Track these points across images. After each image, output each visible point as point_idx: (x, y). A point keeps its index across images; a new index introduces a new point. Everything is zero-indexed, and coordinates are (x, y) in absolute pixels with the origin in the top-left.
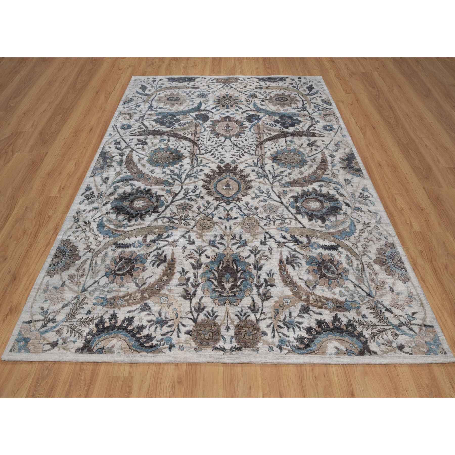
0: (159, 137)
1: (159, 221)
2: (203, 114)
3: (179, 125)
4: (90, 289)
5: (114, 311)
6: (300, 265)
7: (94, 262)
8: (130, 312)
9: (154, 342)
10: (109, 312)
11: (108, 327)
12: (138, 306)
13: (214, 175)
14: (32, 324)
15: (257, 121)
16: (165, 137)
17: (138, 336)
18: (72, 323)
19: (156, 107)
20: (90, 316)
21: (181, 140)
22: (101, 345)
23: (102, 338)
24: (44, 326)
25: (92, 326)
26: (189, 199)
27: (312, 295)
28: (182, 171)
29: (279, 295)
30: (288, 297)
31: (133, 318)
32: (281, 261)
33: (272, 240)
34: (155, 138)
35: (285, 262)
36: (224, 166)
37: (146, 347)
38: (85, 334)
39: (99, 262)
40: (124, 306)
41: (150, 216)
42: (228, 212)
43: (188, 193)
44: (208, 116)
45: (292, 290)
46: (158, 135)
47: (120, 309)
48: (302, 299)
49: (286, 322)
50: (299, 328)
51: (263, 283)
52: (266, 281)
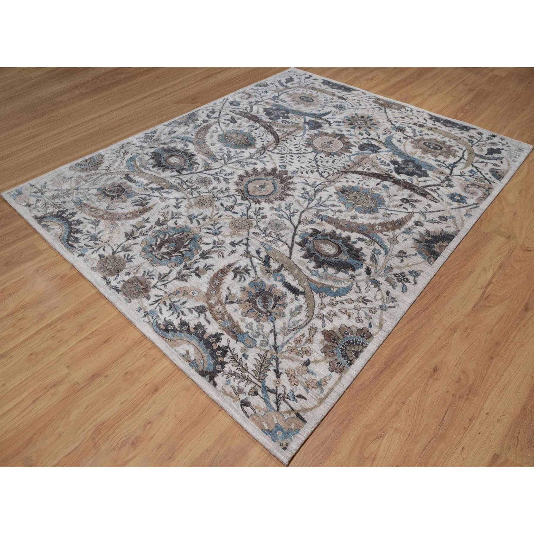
0: (252, 122)
1: (174, 179)
2: (319, 122)
3: (283, 121)
4: (80, 191)
5: (77, 211)
6: (243, 279)
7: (101, 177)
8: (84, 218)
9: (76, 245)
10: (74, 210)
11: (63, 217)
12: (93, 219)
13: (261, 172)
14: (31, 187)
15: (370, 152)
16: (257, 125)
17: (72, 234)
18: (49, 201)
19: (281, 99)
20: (63, 204)
21: (269, 133)
22: (47, 223)
23: (54, 220)
24: (36, 193)
25: (57, 210)
26: (215, 178)
27: (221, 305)
28: (237, 156)
29: (195, 285)
30: (199, 291)
31: (82, 223)
32: (230, 265)
33: (245, 247)
34: (247, 122)
35: (233, 269)
36: (279, 172)
37: (68, 244)
38: (48, 211)
39: (103, 179)
40: (86, 213)
41: (172, 172)
42: (235, 204)
43: (220, 173)
44: (322, 126)
45: (209, 290)
46: (253, 120)
47: (82, 213)
48: (210, 302)
49: (173, 304)
50: (178, 316)
51: (193, 268)
52: (198, 268)
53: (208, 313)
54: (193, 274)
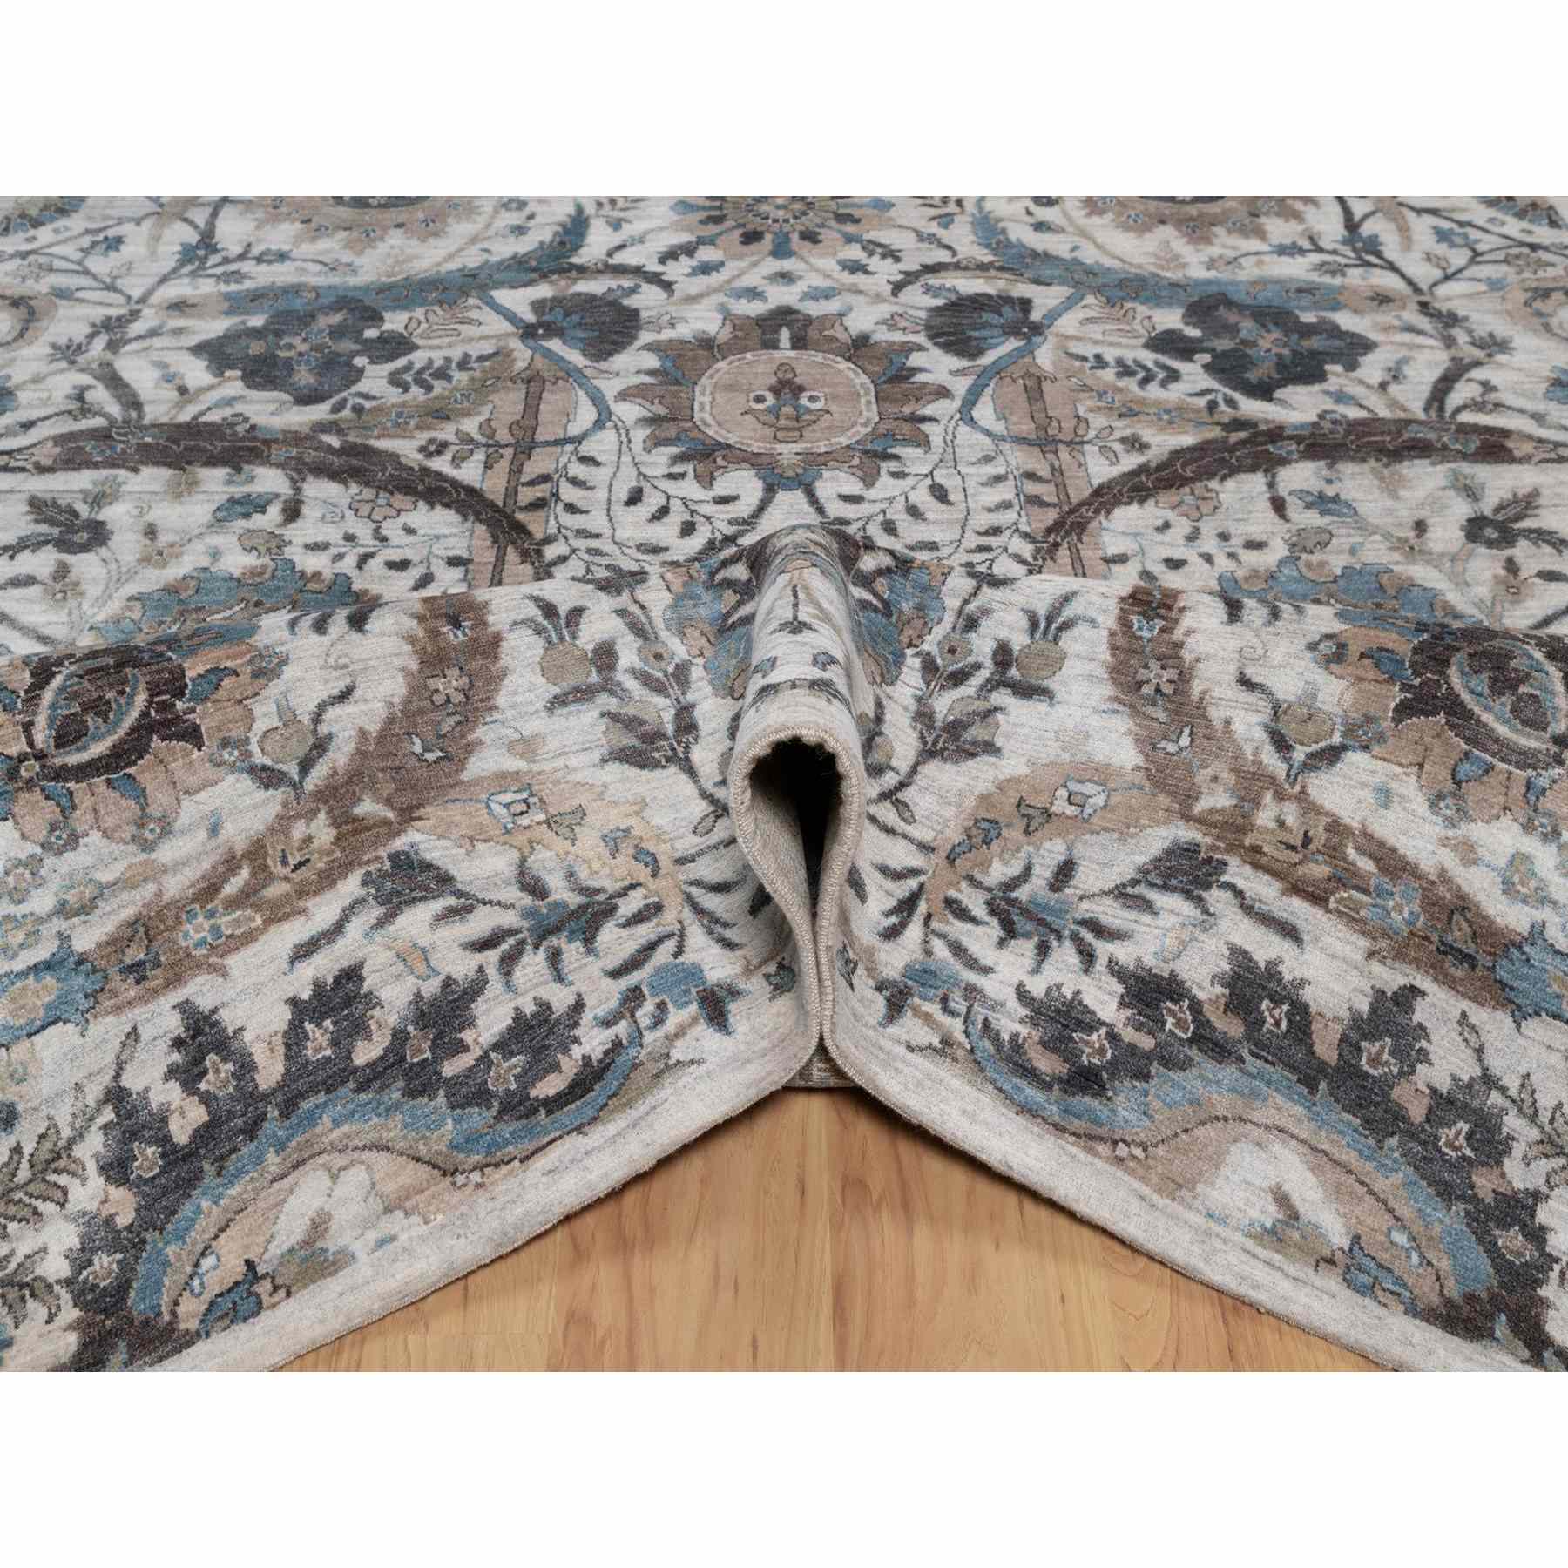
27: (1280, 796)
29: (1050, 752)
30: (1103, 775)
45: (1148, 744)
48: (1198, 808)
49: (1012, 902)
50: (1088, 957)
51: (977, 666)
52: (1003, 655)
53: (1238, 872)
54: (1002, 697)
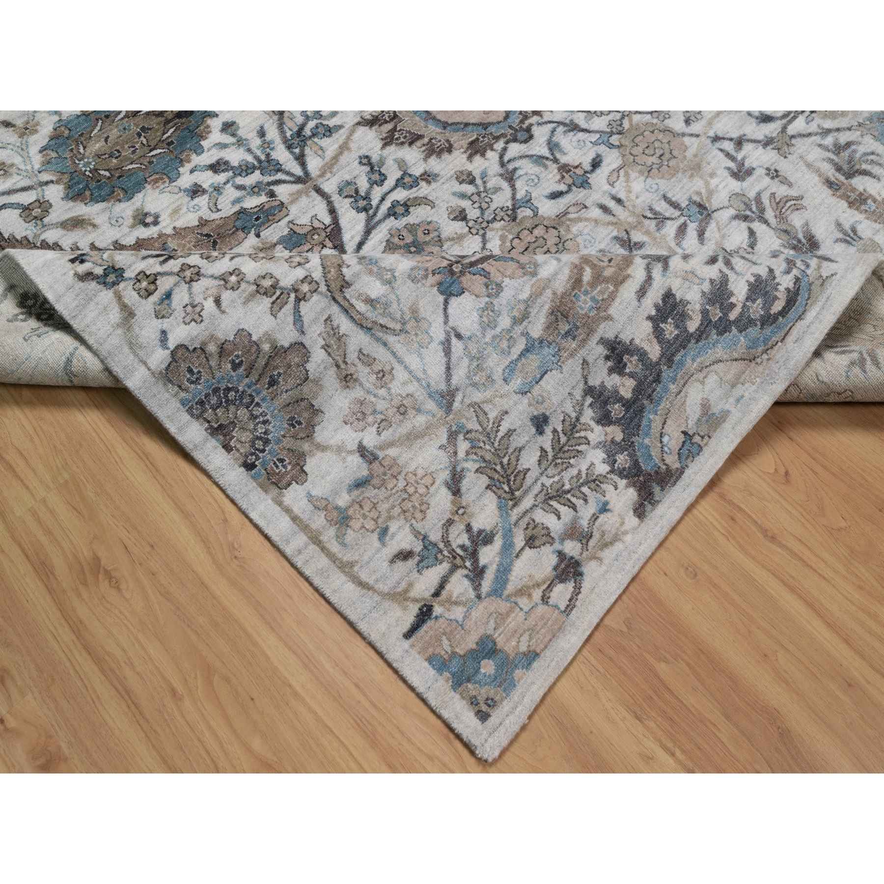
4: (459, 376)
5: (602, 341)
7: (361, 307)
8: (642, 292)
9: (786, 283)
10: (590, 359)
11: (638, 390)
17: (733, 316)
20: (556, 423)
22: (673, 439)
23: (657, 421)
25: (597, 433)
31: (668, 295)
37: (784, 312)
38: (602, 469)
39: (375, 289)
40: (612, 297)
47: (609, 318)
